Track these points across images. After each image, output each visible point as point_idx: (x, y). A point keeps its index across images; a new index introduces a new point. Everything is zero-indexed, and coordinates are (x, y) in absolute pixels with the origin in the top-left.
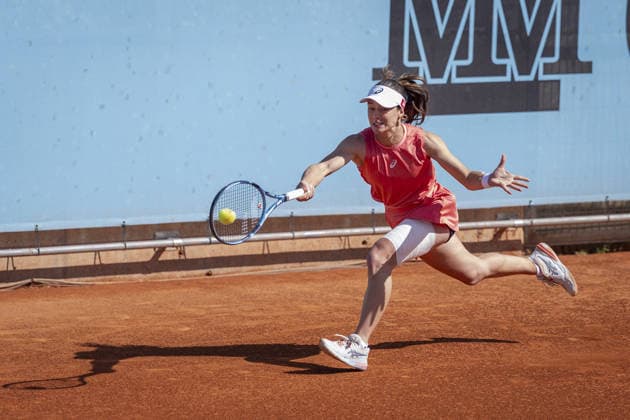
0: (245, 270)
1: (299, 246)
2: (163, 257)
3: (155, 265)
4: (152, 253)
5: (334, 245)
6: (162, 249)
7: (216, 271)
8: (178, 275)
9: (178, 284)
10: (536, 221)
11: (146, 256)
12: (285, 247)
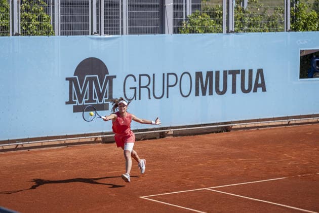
0: (37, 149)
1: (50, 143)
2: (18, 147)
3: (16, 149)
4: (15, 146)
5: (58, 143)
6: (18, 145)
7: (30, 150)
8: (21, 151)
9: (22, 153)
10: (104, 136)
11: (14, 147)
12: (46, 144)
